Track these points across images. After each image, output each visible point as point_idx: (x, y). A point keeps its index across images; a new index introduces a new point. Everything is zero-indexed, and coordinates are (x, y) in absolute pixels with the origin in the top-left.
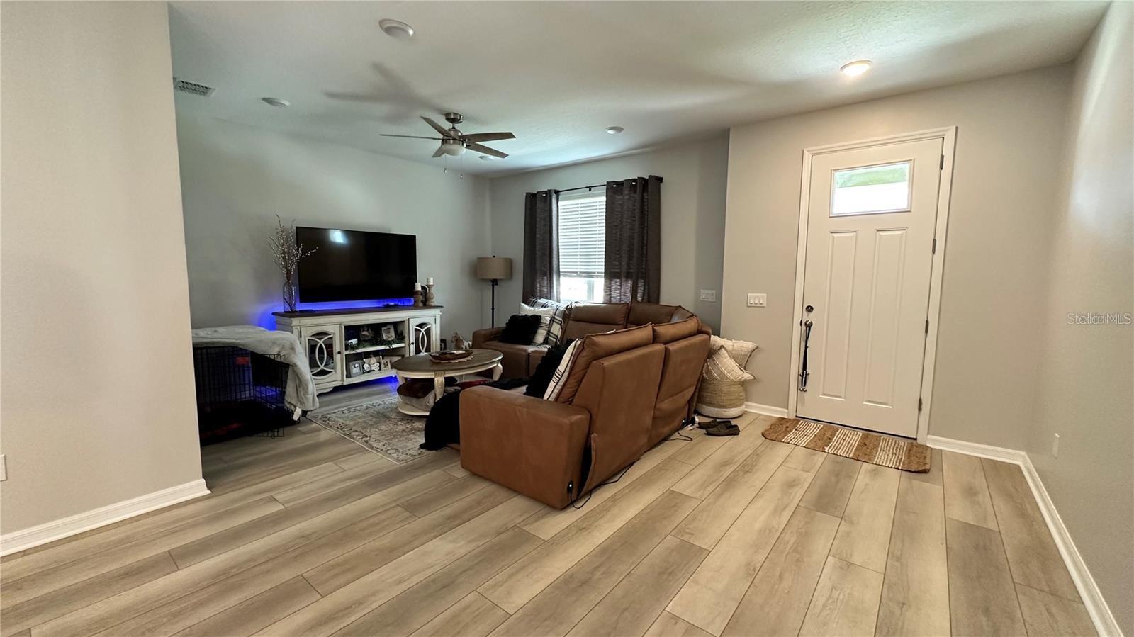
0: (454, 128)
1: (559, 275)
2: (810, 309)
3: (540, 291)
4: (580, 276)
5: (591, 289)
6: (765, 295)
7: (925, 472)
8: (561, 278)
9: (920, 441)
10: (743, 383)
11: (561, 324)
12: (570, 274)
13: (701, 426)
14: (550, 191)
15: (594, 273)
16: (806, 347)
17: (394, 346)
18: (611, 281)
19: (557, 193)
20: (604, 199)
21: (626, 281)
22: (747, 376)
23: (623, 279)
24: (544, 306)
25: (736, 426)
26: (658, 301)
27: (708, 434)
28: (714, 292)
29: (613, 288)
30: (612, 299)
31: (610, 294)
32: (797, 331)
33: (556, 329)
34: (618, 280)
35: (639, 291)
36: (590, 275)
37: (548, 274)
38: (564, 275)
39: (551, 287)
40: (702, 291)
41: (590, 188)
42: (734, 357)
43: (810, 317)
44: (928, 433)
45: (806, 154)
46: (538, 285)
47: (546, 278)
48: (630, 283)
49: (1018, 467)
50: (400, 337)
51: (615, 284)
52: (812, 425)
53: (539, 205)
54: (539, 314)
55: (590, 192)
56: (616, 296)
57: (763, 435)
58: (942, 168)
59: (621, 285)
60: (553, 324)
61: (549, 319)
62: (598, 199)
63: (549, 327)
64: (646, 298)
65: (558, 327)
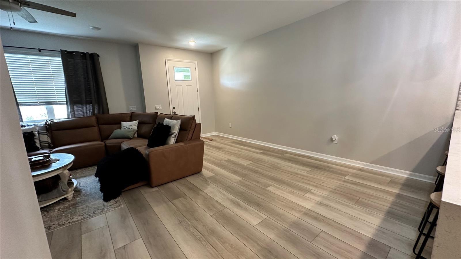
1: (19, 106)
2: (174, 108)
4: (39, 105)
5: (51, 112)
6: (161, 105)
7: (213, 140)
8: (22, 107)
11: (47, 135)
12: (29, 104)
15: (56, 102)
18: (73, 105)
20: (60, 59)
21: (86, 105)
23: (84, 105)
26: (108, 113)
28: (135, 106)
29: (75, 109)
30: (76, 115)
31: (74, 113)
33: (46, 138)
35: (96, 109)
38: (22, 105)
40: (130, 106)
41: (40, 50)
43: (175, 111)
45: (166, 60)
48: (91, 107)
51: (78, 107)
54: (30, 131)
55: (39, 52)
56: (80, 114)
58: (196, 71)
59: (83, 108)
60: (41, 136)
61: (37, 133)
62: (49, 58)
63: (39, 138)
64: (101, 112)
65: (46, 136)
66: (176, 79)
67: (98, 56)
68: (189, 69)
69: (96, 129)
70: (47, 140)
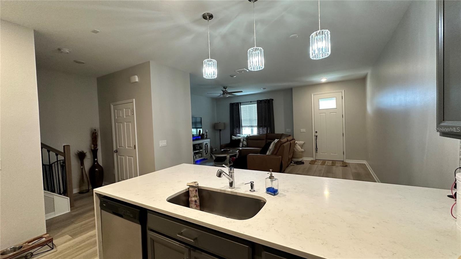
0: (225, 90)
1: (242, 127)
2: (316, 132)
3: (236, 132)
4: (249, 127)
5: (252, 131)
6: (305, 129)
7: (347, 166)
8: (243, 128)
9: (344, 161)
10: (302, 152)
12: (245, 126)
13: (294, 163)
14: (238, 103)
15: (254, 126)
16: (316, 142)
17: (201, 150)
18: (259, 128)
19: (240, 103)
20: (256, 105)
21: (264, 128)
22: (303, 150)
23: (263, 127)
24: (239, 136)
25: (303, 162)
26: (274, 133)
27: (297, 164)
28: (290, 129)
31: (259, 132)
32: (314, 138)
33: (245, 143)
34: (262, 128)
35: (268, 130)
36: (252, 126)
37: (239, 127)
38: (243, 127)
39: (240, 130)
41: (251, 102)
42: (300, 145)
43: (317, 134)
44: (346, 159)
45: (312, 95)
46: (235, 130)
47: (237, 128)
48: (266, 128)
49: (365, 164)
50: (201, 148)
51: (261, 129)
52: (320, 161)
53: (235, 107)
54: (240, 139)
56: (261, 132)
57: (310, 163)
58: (342, 99)
59: (263, 129)
60: (244, 141)
61: (242, 140)
62: (253, 105)
63: (243, 142)
64: (271, 132)
65: (245, 142)
66: (320, 108)
67: (273, 100)
68: (335, 98)
69: (265, 141)
70: (245, 144)
